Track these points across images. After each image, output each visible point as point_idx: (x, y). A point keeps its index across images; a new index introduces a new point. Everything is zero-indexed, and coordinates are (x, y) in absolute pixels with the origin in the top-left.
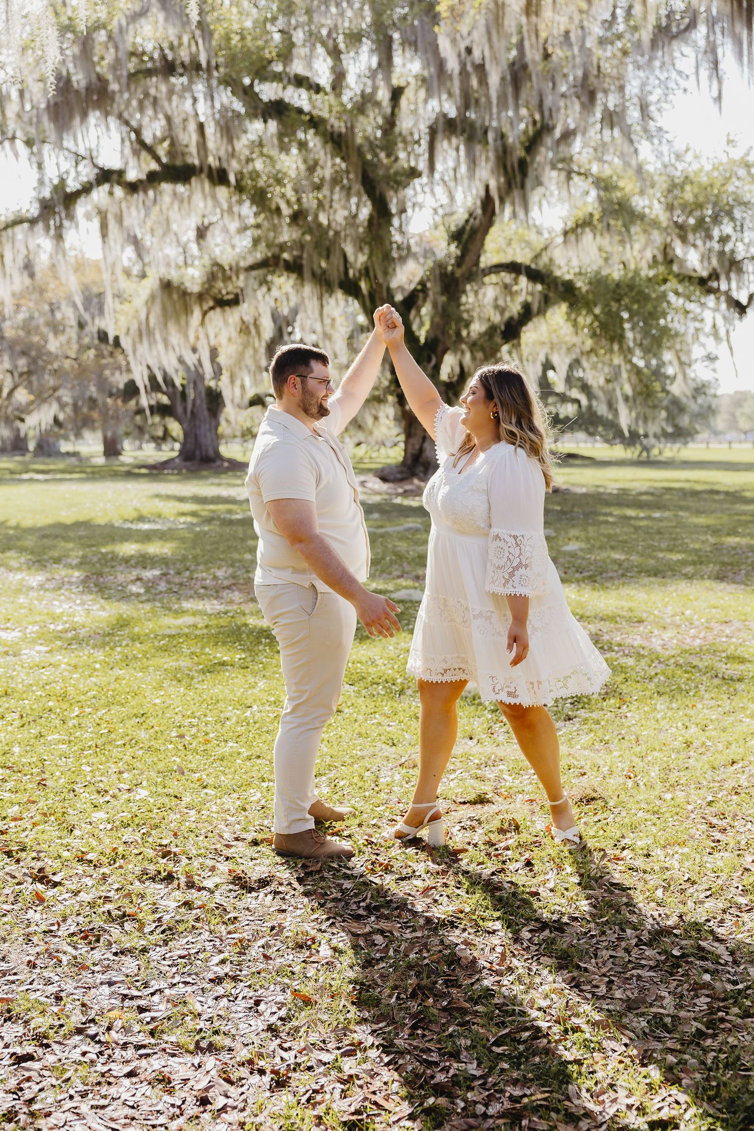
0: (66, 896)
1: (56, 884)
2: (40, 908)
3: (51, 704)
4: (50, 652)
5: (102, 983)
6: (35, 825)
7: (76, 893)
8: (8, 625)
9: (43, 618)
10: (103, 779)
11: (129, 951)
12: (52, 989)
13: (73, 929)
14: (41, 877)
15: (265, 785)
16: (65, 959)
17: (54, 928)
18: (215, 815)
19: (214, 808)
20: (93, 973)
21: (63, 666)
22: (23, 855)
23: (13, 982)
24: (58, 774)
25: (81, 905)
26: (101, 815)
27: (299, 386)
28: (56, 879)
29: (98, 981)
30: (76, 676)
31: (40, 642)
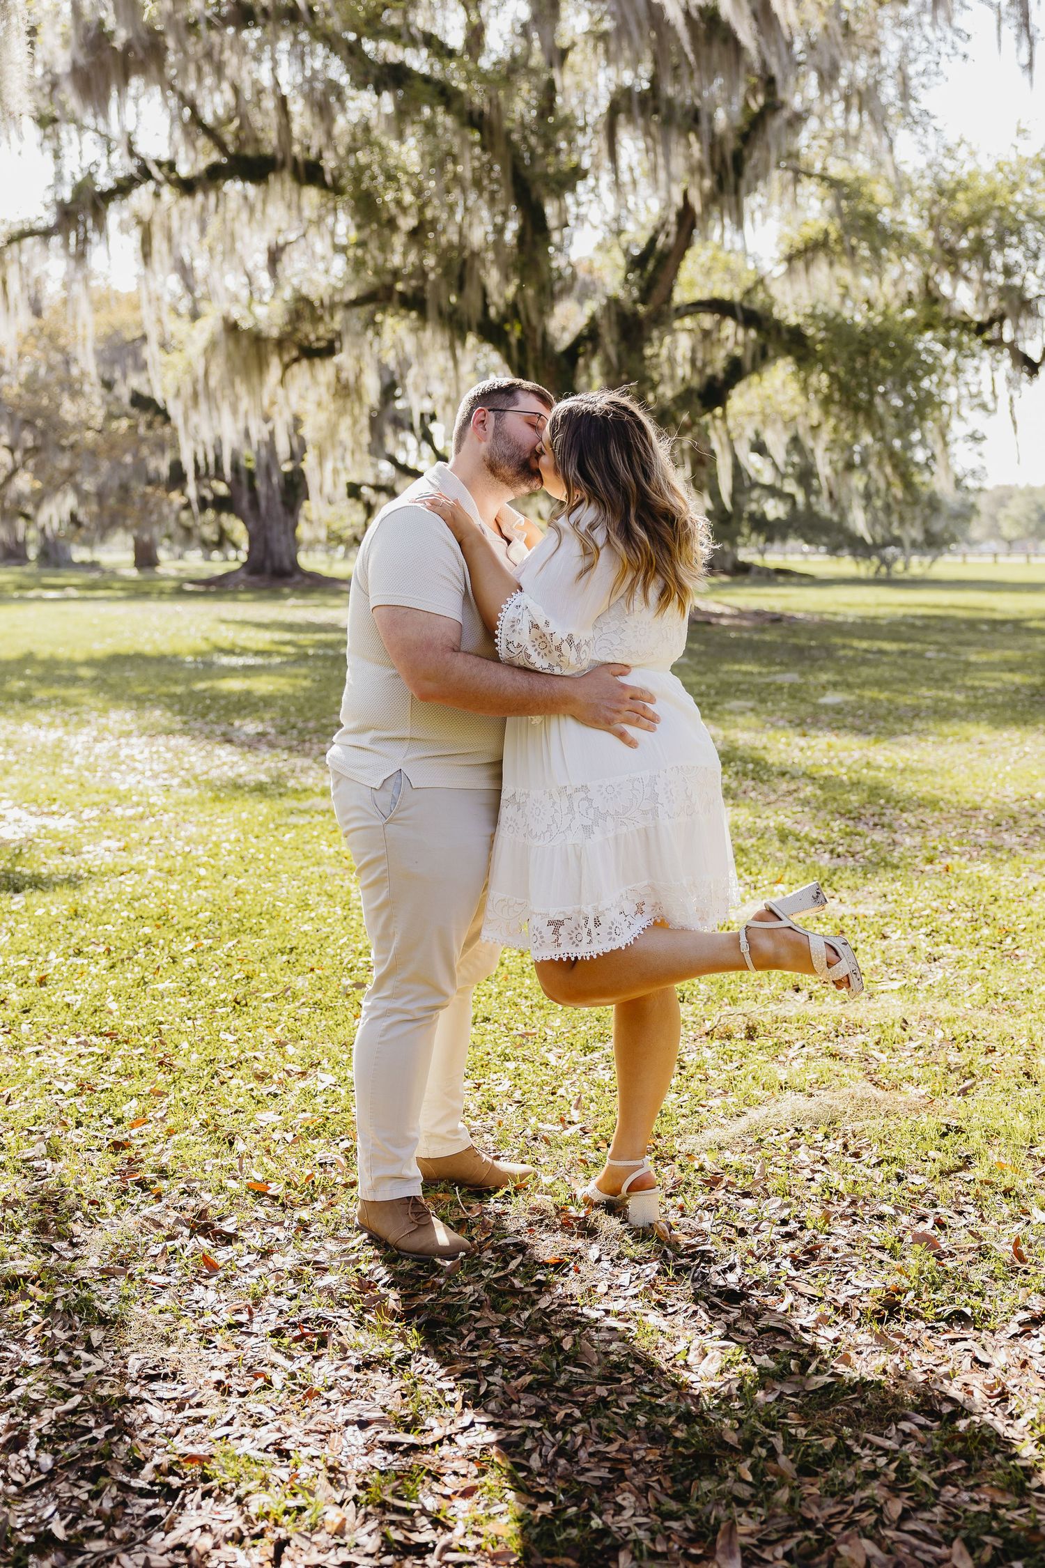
0: (249, 1259)
1: (229, 1239)
2: (214, 1281)
3: (147, 930)
5: (347, 1424)
6: (171, 1133)
7: (266, 1254)
8: (54, 808)
9: (103, 797)
10: (257, 1054)
11: (378, 1362)
12: (267, 1435)
13: (275, 1322)
14: (202, 1226)
15: (511, 1065)
16: (278, 1379)
17: (244, 1318)
20: (328, 1403)
21: (151, 872)
22: (163, 1185)
23: (198, 1420)
24: (185, 1045)
25: (279, 1278)
26: (268, 1117)
28: (228, 1227)
29: (340, 1420)
30: (174, 887)
31: (106, 833)
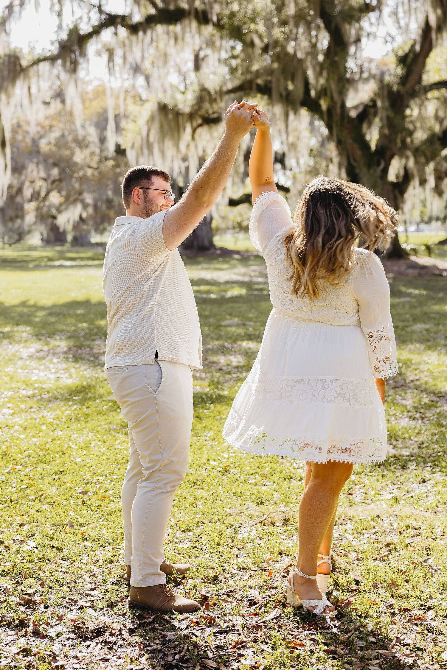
4: (13, 414)
27: (142, 196)
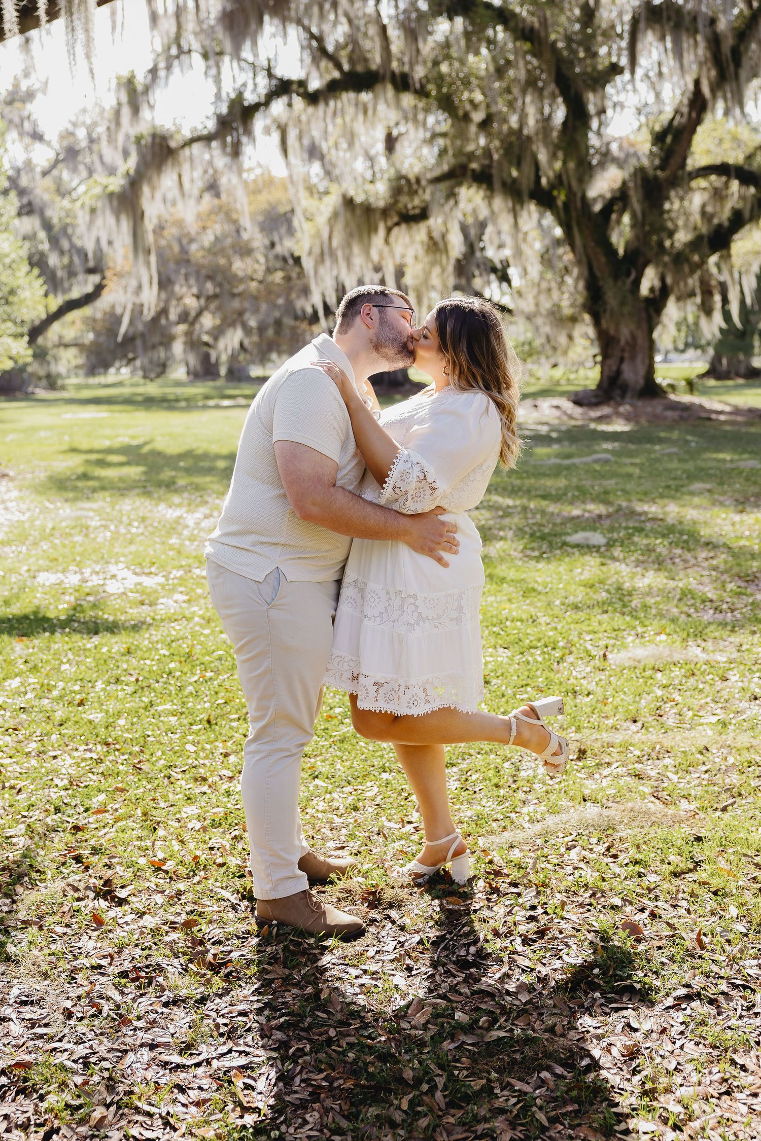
0: (129, 918)
1: (121, 902)
2: (96, 933)
3: (172, 665)
5: (142, 1045)
6: (117, 820)
7: (141, 915)
8: (153, 569)
9: (190, 561)
10: (206, 762)
11: (183, 1001)
12: (81, 1051)
13: (127, 966)
14: (107, 892)
15: (385, 776)
16: (106, 1007)
17: (104, 962)
18: (320, 815)
19: (322, 806)
20: (135, 1030)
21: (197, 619)
22: (94, 859)
23: (41, 1036)
24: (159, 753)
25: (142, 933)
26: (191, 810)
28: (122, 894)
29: (138, 1043)
30: (206, 632)
31: (181, 589)
